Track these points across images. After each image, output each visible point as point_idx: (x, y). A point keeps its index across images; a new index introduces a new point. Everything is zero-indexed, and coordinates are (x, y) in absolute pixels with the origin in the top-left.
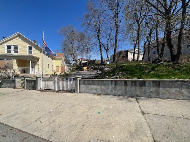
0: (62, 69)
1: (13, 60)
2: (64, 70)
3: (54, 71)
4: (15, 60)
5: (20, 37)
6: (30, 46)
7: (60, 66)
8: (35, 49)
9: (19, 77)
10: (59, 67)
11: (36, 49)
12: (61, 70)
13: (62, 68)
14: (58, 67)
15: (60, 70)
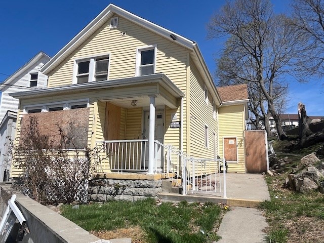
0: (251, 152)
1: (89, 105)
2: (257, 155)
3: (219, 158)
4: (96, 104)
5: (114, 24)
6: (147, 46)
7: (239, 136)
8: (162, 54)
9: (107, 188)
10: (238, 141)
11: (168, 56)
12: (247, 154)
13: (251, 143)
14: (232, 142)
15: (240, 152)
